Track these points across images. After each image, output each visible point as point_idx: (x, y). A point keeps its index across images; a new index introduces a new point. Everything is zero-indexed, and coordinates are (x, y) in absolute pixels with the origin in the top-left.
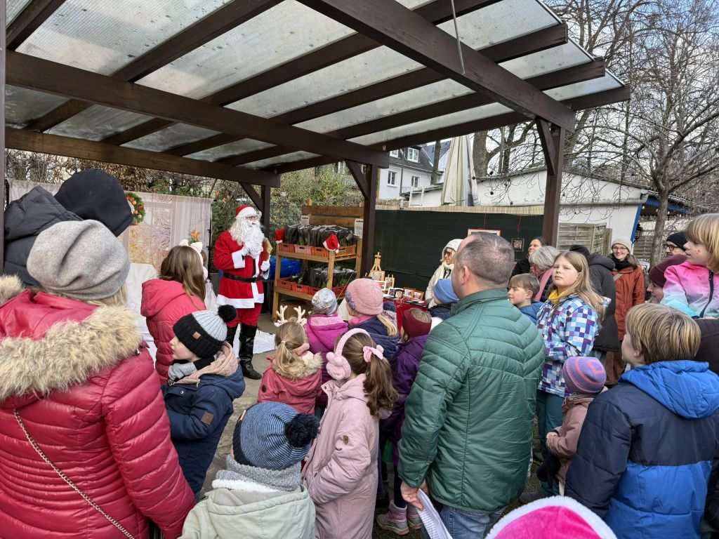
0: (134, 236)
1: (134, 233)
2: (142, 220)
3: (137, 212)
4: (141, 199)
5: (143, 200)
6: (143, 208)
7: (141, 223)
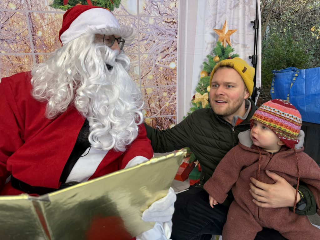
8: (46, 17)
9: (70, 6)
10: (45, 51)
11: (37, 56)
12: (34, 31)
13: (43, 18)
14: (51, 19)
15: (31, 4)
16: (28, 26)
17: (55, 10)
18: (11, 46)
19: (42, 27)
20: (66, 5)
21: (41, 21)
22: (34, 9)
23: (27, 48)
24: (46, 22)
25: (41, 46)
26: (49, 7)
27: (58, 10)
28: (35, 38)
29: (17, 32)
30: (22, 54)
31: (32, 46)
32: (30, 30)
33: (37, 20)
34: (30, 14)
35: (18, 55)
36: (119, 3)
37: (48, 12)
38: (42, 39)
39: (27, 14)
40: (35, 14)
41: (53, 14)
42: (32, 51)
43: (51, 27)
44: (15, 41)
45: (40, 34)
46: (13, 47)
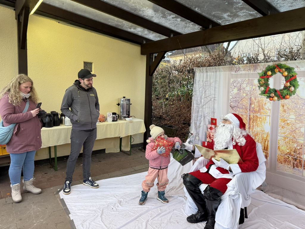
0: (285, 111)
1: (285, 108)
2: (294, 92)
3: (288, 84)
4: (293, 68)
5: (296, 70)
6: (295, 79)
7: (293, 96)
8: (257, 99)
9: (268, 94)
10: (254, 113)
11: (250, 115)
12: (251, 104)
13: (255, 99)
14: (259, 100)
15: (252, 94)
16: (249, 103)
17: (261, 96)
18: (240, 110)
19: (254, 103)
20: (266, 94)
21: (255, 101)
22: (253, 96)
23: (246, 111)
24: (257, 101)
25: (252, 111)
26: (259, 95)
27: (262, 96)
28: (250, 107)
29: (244, 105)
30: (244, 114)
31: (249, 111)
32: (249, 104)
33: (253, 100)
34: (251, 98)
35: (242, 114)
36: (295, 93)
37: (258, 97)
38: (254, 108)
39: (249, 97)
40: (253, 98)
41: (260, 98)
42: (248, 113)
43: (258, 103)
44: (242, 108)
45: (253, 106)
46: (241, 110)
